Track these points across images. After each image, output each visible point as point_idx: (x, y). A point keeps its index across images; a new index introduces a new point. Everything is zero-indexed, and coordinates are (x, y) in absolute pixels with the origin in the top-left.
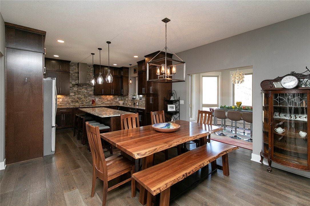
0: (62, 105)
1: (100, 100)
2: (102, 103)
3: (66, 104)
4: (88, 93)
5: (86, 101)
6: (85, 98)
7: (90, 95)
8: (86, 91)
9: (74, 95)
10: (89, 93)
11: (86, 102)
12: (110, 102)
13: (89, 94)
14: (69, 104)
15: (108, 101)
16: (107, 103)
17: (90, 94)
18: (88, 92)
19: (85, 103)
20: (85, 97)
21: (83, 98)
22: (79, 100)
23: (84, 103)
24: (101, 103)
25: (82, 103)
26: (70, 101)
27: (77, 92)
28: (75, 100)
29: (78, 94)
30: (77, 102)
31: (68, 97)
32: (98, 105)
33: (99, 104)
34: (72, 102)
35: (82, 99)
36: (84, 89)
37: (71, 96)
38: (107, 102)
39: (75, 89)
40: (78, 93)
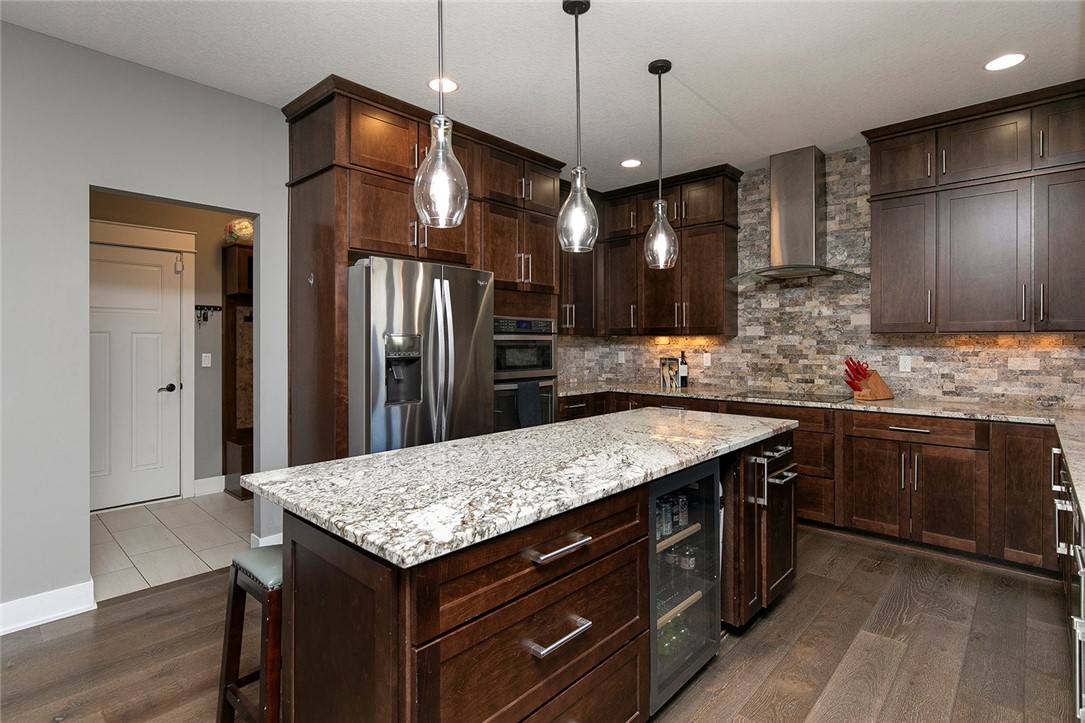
0: (714, 381)
1: (930, 365)
2: (949, 387)
3: (727, 377)
4: (839, 324)
5: (831, 367)
6: (824, 352)
7: (852, 337)
8: (826, 311)
9: (763, 334)
10: (848, 322)
11: (826, 377)
12: (1039, 386)
13: (850, 328)
14: (742, 378)
15: (1009, 376)
16: (999, 390)
17: (856, 327)
18: (843, 313)
19: (821, 382)
20: (825, 347)
21: (812, 353)
22: (786, 362)
23: (819, 382)
24: (938, 393)
25: (807, 382)
26: (744, 368)
27: (779, 320)
28: (767, 361)
29: (785, 331)
30: (779, 371)
31: (737, 349)
32: (919, 400)
33: (923, 392)
34: (756, 369)
35: (806, 357)
36: (815, 302)
37: (750, 340)
38: (997, 383)
39: (770, 302)
40: (785, 322)
